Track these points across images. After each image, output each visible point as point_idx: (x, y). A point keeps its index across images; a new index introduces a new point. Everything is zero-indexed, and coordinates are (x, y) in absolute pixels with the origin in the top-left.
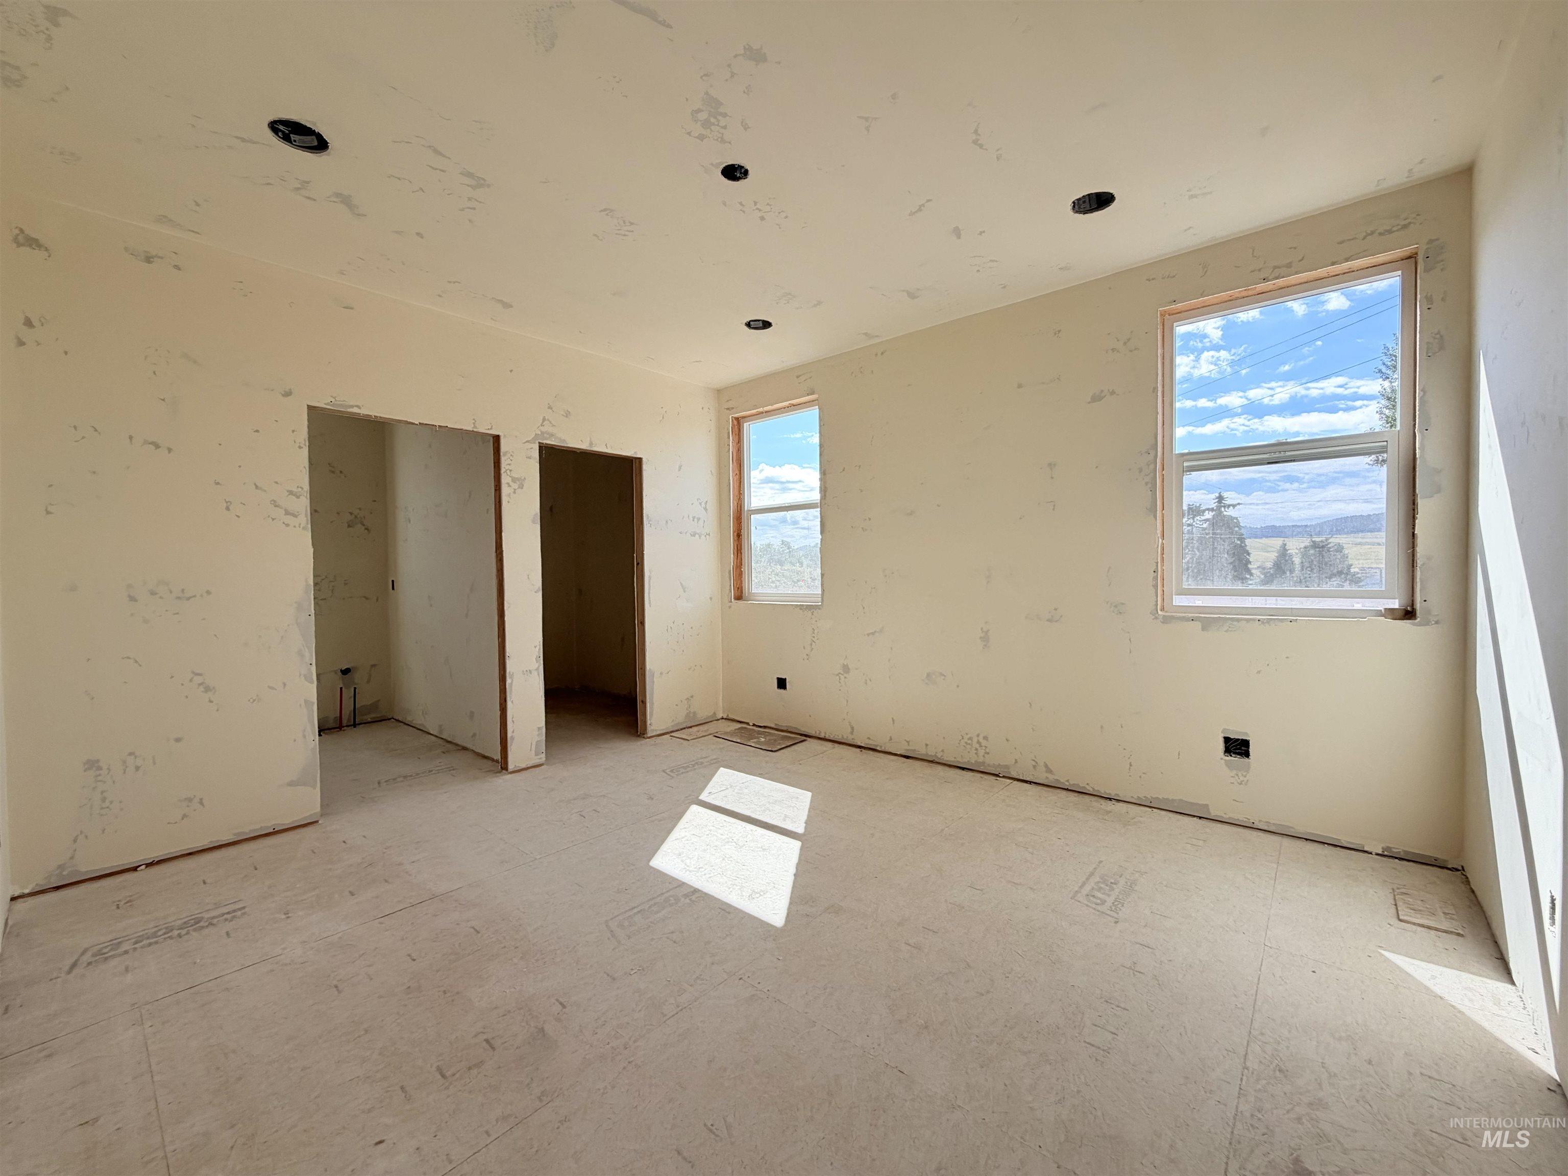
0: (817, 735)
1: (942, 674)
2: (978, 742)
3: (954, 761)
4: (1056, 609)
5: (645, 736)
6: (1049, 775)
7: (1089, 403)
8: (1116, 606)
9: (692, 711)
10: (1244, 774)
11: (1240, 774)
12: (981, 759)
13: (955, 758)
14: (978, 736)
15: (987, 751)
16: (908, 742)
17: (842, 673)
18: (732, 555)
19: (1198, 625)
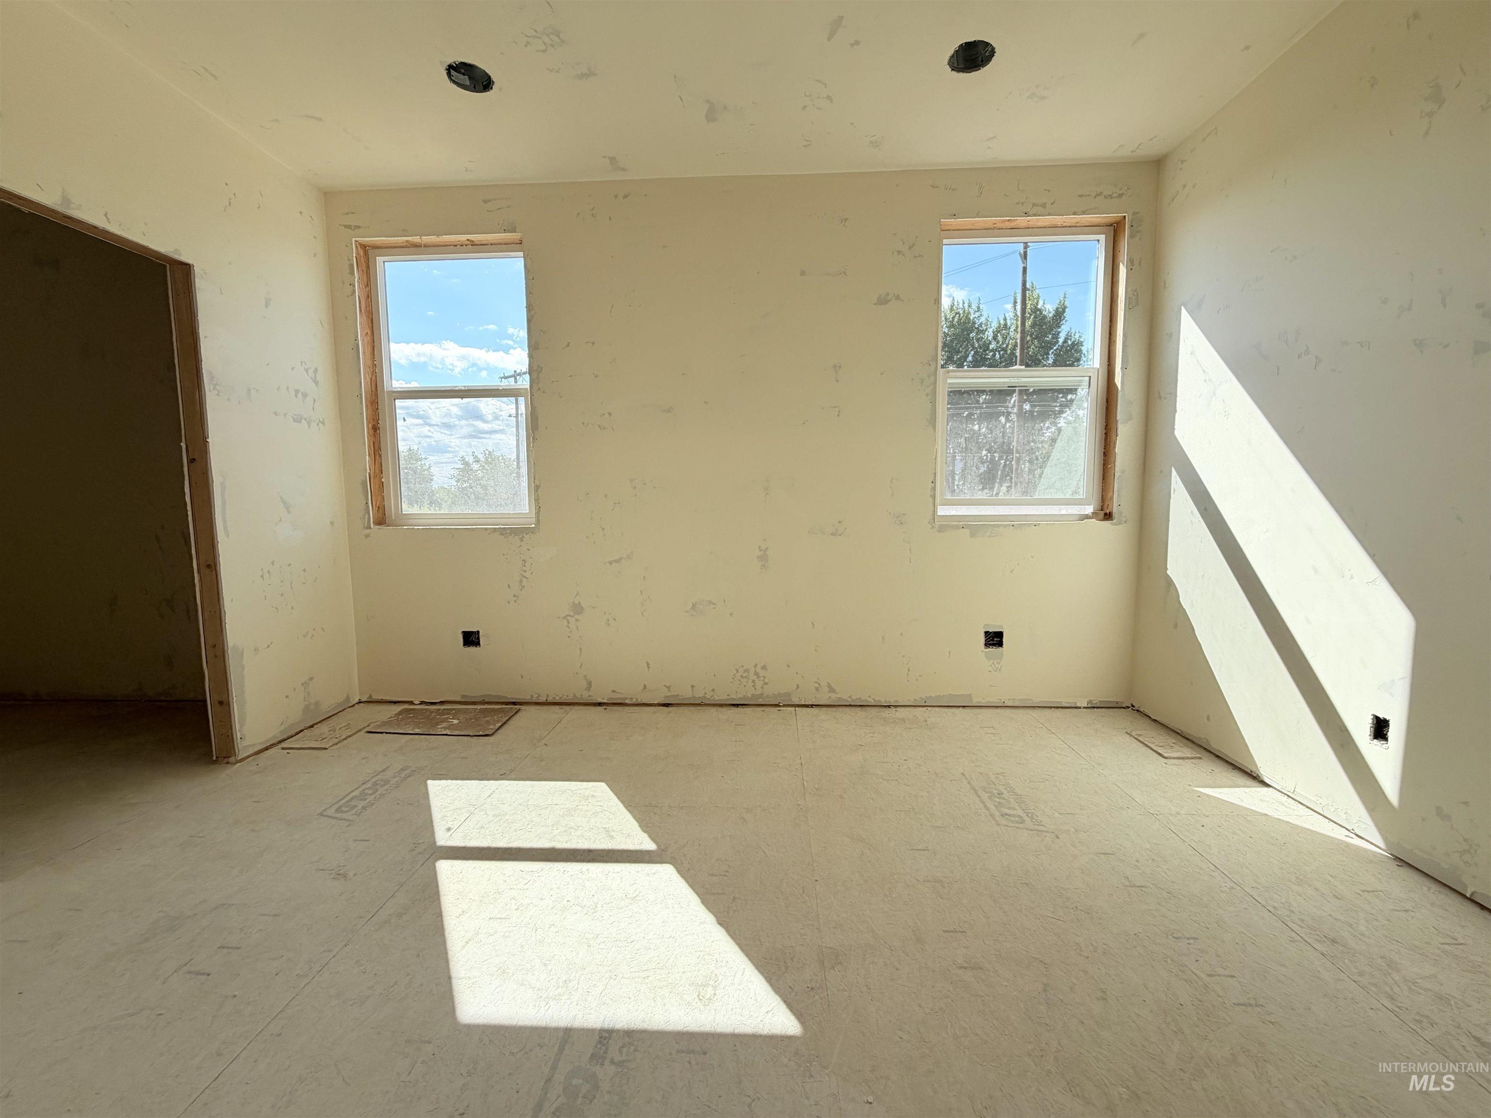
0: (534, 700)
1: (710, 602)
2: (756, 674)
3: (728, 699)
4: (840, 522)
5: (232, 759)
6: (831, 695)
7: (875, 304)
8: (898, 517)
9: (312, 701)
10: (999, 661)
11: (995, 663)
12: (759, 692)
13: (728, 695)
14: (755, 666)
15: (766, 681)
16: (668, 688)
17: (572, 614)
18: (367, 457)
19: (967, 532)
